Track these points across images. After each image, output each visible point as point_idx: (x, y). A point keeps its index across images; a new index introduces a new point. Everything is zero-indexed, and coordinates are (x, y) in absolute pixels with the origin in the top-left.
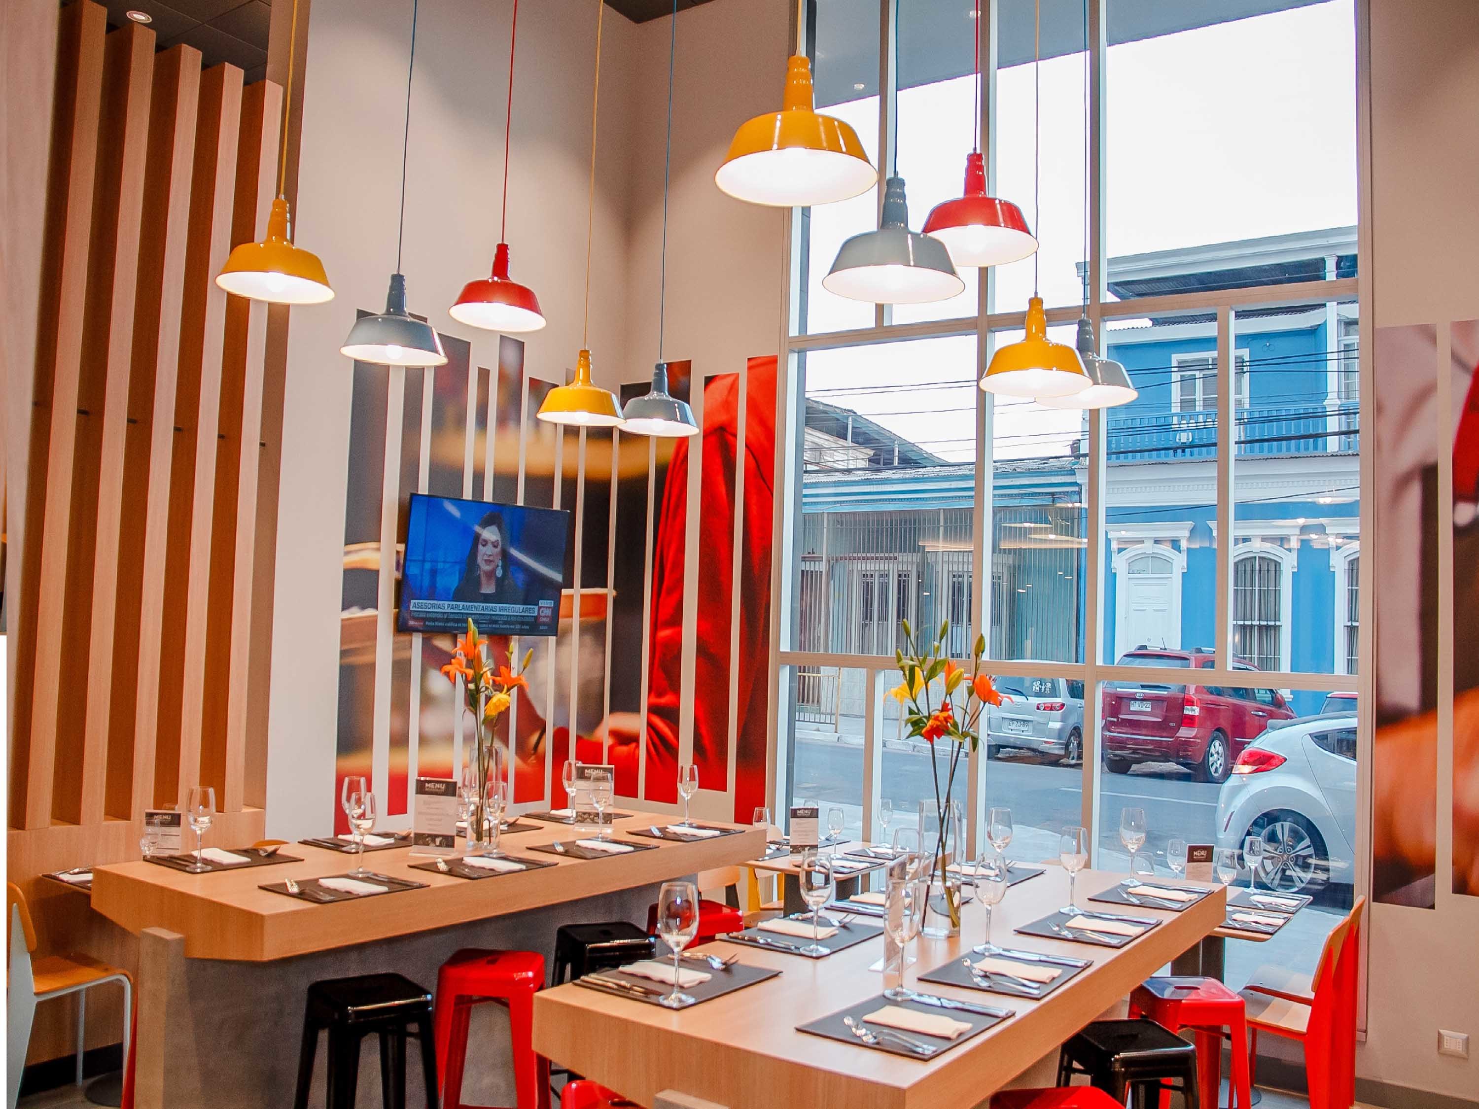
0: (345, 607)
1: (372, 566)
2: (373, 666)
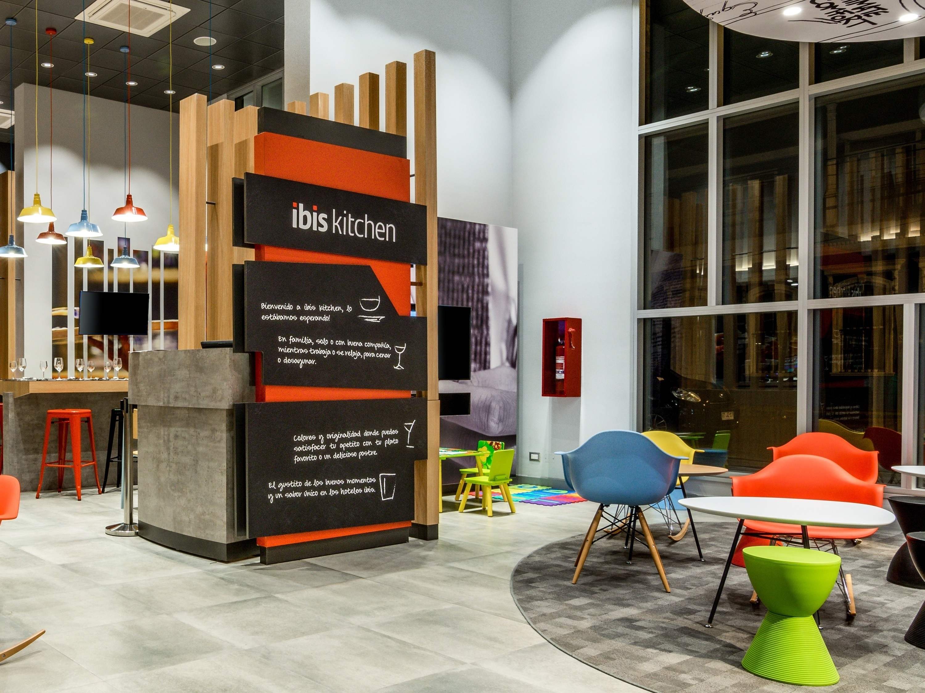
0: (53, 327)
1: (65, 314)
2: (66, 345)
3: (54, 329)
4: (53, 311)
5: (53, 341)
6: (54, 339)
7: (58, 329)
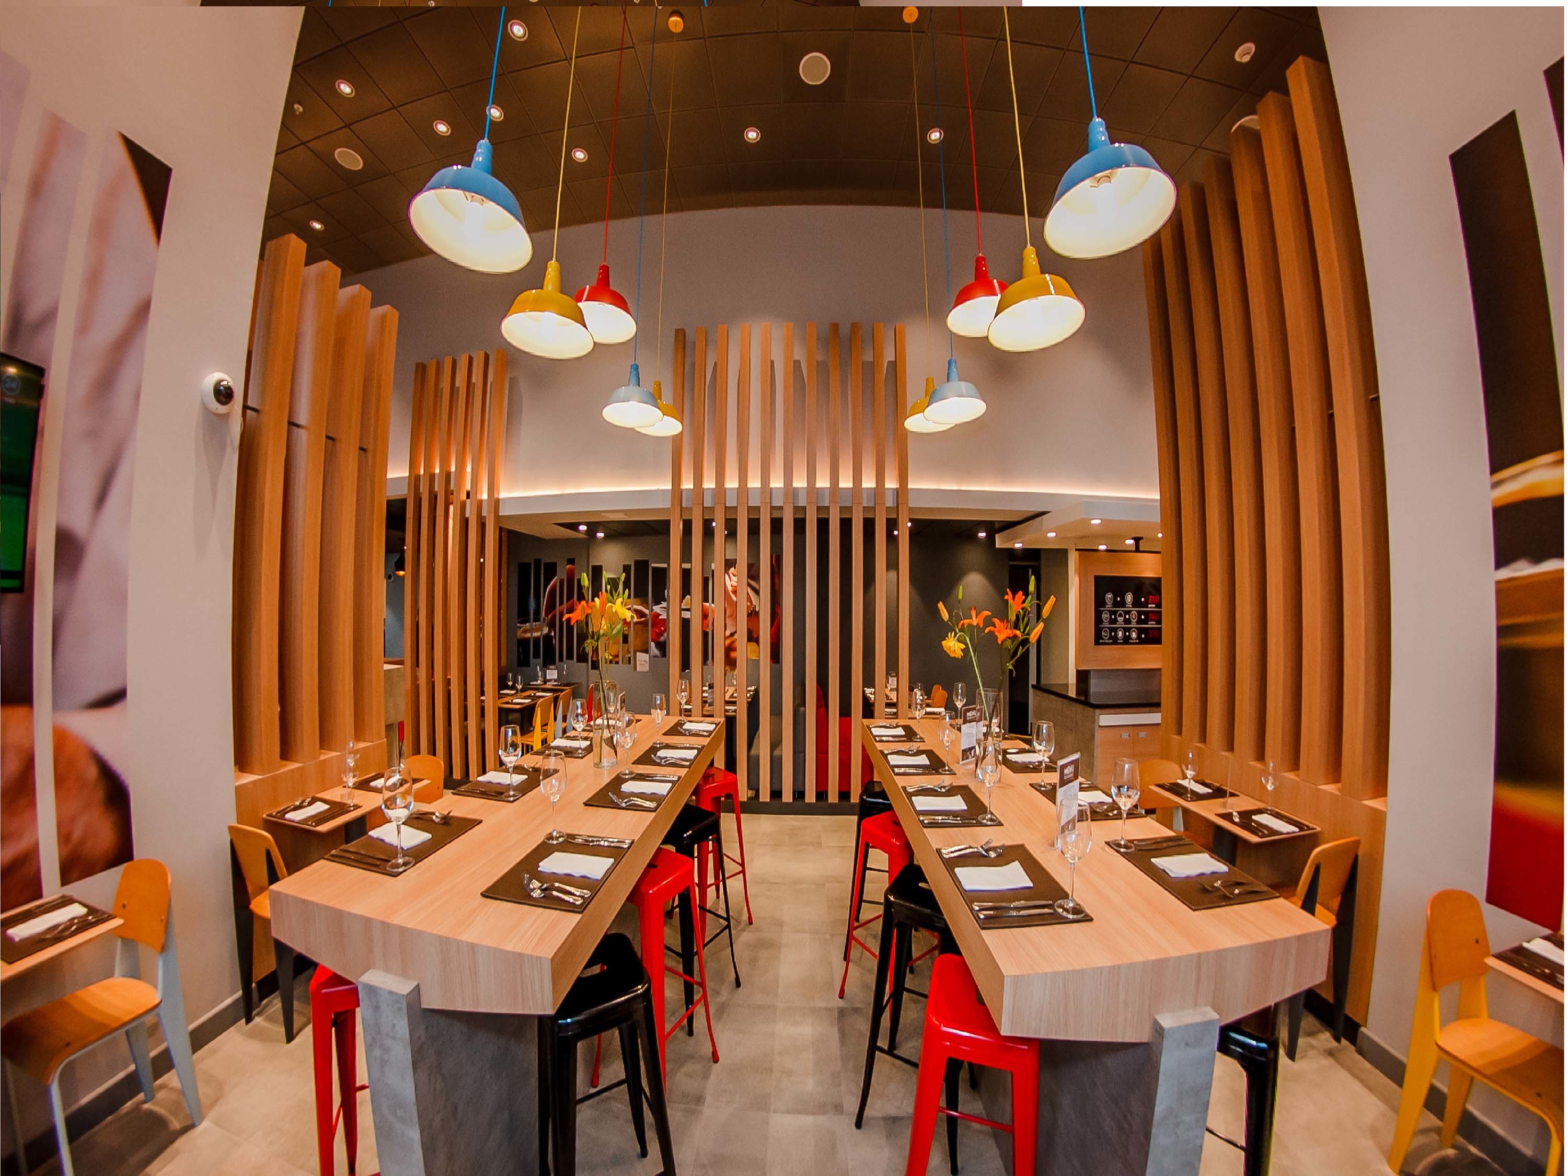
3: (1505, 573)
4: (1495, 485)
5: (1502, 631)
6: (1508, 621)
7: (1522, 570)
